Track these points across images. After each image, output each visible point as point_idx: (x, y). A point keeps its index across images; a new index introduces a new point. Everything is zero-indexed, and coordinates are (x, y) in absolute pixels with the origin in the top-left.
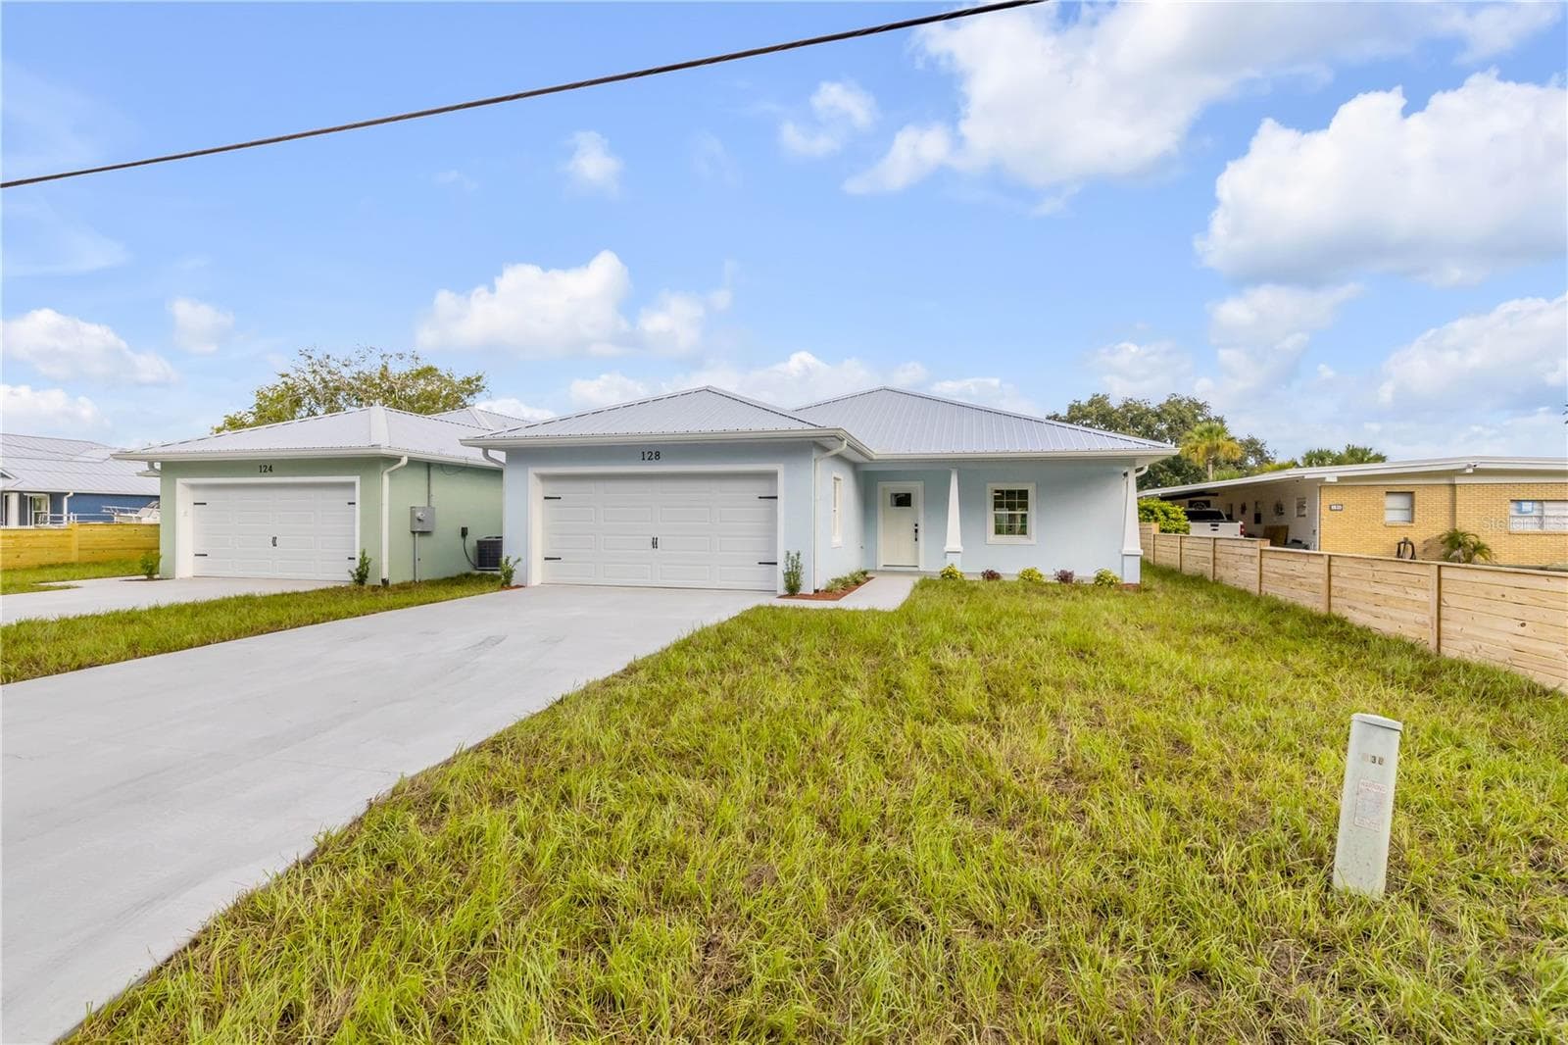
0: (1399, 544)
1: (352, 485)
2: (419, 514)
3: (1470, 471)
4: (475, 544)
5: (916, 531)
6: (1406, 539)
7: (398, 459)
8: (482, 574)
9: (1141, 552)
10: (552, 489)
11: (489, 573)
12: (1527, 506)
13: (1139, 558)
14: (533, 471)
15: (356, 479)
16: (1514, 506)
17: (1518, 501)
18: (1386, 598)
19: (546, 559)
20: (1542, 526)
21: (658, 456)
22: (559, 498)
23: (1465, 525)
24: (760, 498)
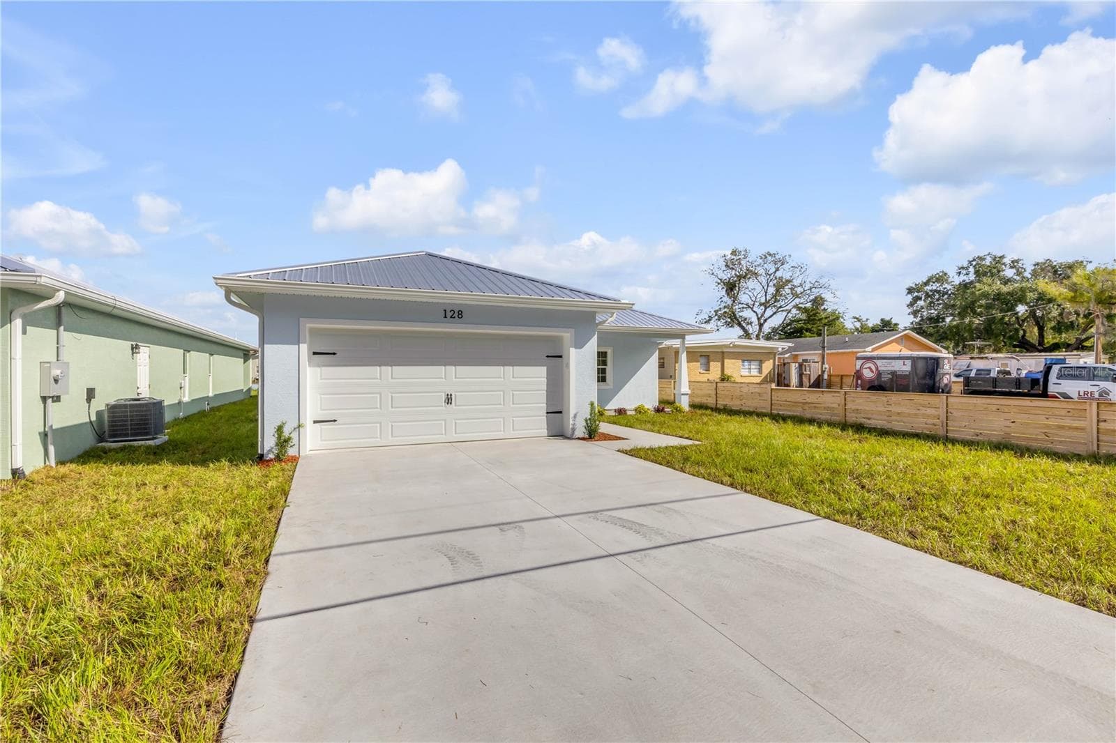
3: (732, 345)
4: (104, 408)
8: (124, 446)
12: (746, 363)
13: (688, 396)
17: (744, 361)
19: (317, 422)
20: (750, 372)
21: (460, 315)
22: (334, 354)
23: (728, 372)
24: (547, 356)
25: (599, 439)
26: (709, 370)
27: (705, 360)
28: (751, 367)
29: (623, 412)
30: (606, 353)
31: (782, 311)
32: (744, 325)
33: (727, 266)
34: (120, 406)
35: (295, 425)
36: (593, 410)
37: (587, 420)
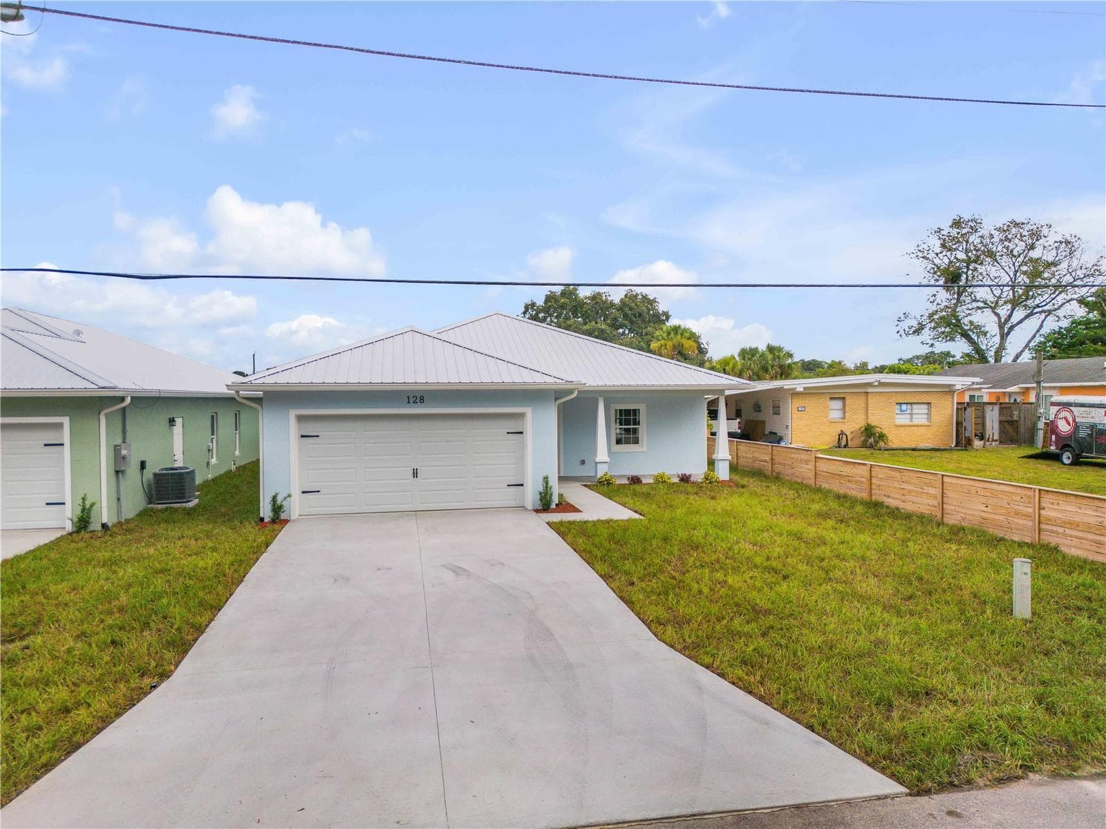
0: (839, 435)
1: (60, 426)
2: (122, 452)
3: (877, 384)
4: (153, 476)
6: (842, 431)
7: (122, 399)
8: (167, 508)
9: (730, 458)
10: (310, 429)
11: (175, 505)
12: (904, 407)
13: (728, 462)
14: (293, 413)
15: (66, 421)
16: (898, 407)
17: (900, 404)
18: (910, 492)
19: (303, 492)
20: (911, 419)
21: (422, 400)
22: (318, 436)
23: (873, 421)
24: (508, 433)
25: (554, 511)
26: (844, 418)
27: (838, 404)
28: (914, 412)
29: (635, 480)
30: (635, 412)
31: (1040, 312)
32: (974, 337)
33: (943, 246)
34: (163, 474)
35: (286, 495)
36: (547, 484)
37: (540, 493)
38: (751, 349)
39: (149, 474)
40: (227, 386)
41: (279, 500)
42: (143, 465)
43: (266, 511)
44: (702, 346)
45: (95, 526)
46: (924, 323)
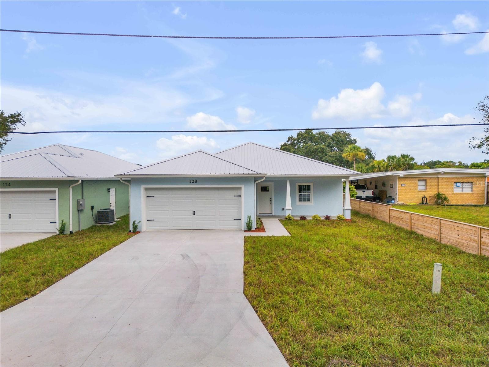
0: (422, 198)
1: (55, 192)
2: (81, 202)
3: (443, 173)
4: (97, 212)
5: (271, 200)
6: (424, 196)
7: (78, 181)
8: (101, 225)
9: (351, 208)
10: (151, 193)
11: (105, 224)
12: (458, 184)
13: (350, 210)
14: (143, 187)
15: (57, 190)
16: (455, 184)
18: (427, 227)
19: (147, 220)
20: (462, 191)
21: (196, 181)
22: (153, 197)
23: (442, 191)
24: (234, 196)
25: (253, 231)
26: (426, 190)
27: (423, 183)
28: (464, 187)
29: (303, 218)
30: (310, 186)
34: (101, 212)
35: (139, 221)
36: (250, 219)
37: (246, 224)
38: (393, 156)
39: (95, 211)
40: (114, 175)
41: (136, 223)
42: (93, 208)
43: (131, 228)
44: (372, 155)
45: (67, 232)
46: (483, 142)
